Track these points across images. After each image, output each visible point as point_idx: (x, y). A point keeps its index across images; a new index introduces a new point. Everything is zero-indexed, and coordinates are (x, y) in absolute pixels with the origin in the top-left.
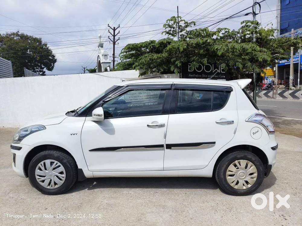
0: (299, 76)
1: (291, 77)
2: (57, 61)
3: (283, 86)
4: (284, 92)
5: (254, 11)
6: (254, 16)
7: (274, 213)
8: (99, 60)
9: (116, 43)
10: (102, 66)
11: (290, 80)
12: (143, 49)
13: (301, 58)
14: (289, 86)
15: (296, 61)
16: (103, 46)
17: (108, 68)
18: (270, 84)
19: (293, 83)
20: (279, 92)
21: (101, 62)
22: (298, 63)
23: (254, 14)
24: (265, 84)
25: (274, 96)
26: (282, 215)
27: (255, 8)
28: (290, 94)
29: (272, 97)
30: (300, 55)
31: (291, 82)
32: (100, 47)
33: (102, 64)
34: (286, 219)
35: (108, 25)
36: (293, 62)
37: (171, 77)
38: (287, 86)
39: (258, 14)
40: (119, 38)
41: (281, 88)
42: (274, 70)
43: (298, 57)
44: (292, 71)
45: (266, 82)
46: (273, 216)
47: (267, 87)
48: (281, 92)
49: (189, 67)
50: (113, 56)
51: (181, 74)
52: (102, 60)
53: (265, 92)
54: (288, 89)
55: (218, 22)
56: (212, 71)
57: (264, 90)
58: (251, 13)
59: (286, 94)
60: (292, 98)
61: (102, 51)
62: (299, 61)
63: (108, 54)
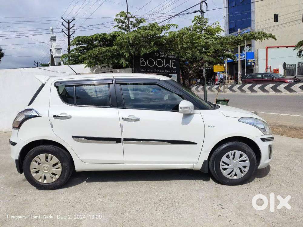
0: (246, 72)
1: (240, 73)
2: (4, 55)
3: (233, 81)
4: (233, 86)
5: (202, 9)
6: (202, 14)
7: (213, 203)
8: (52, 54)
9: (71, 36)
10: (55, 60)
11: (239, 75)
12: (95, 43)
13: (246, 55)
14: (238, 81)
15: (243, 58)
16: (55, 39)
17: (62, 63)
18: (221, 79)
19: (241, 78)
20: (229, 86)
21: (54, 57)
22: (245, 60)
23: (202, 12)
24: (217, 80)
25: (225, 91)
26: (220, 205)
27: (202, 7)
28: (238, 88)
29: (223, 91)
30: (246, 53)
31: (240, 77)
32: (52, 41)
33: (55, 59)
34: (223, 208)
35: (62, 17)
36: (241, 58)
37: (123, 72)
38: (236, 81)
39: (205, 12)
40: (74, 31)
41: (232, 83)
42: (224, 66)
43: (245, 55)
44: (240, 67)
45: (219, 77)
46: (212, 206)
47: (220, 81)
48: (231, 87)
49: (141, 62)
50: (68, 50)
51: (133, 69)
52: (55, 54)
53: (216, 86)
54: (237, 83)
55: (169, 19)
56: (164, 66)
57: (217, 84)
58: (199, 11)
59: (235, 88)
60: (240, 92)
61: (55, 44)
62: (246, 58)
63: (61, 48)
